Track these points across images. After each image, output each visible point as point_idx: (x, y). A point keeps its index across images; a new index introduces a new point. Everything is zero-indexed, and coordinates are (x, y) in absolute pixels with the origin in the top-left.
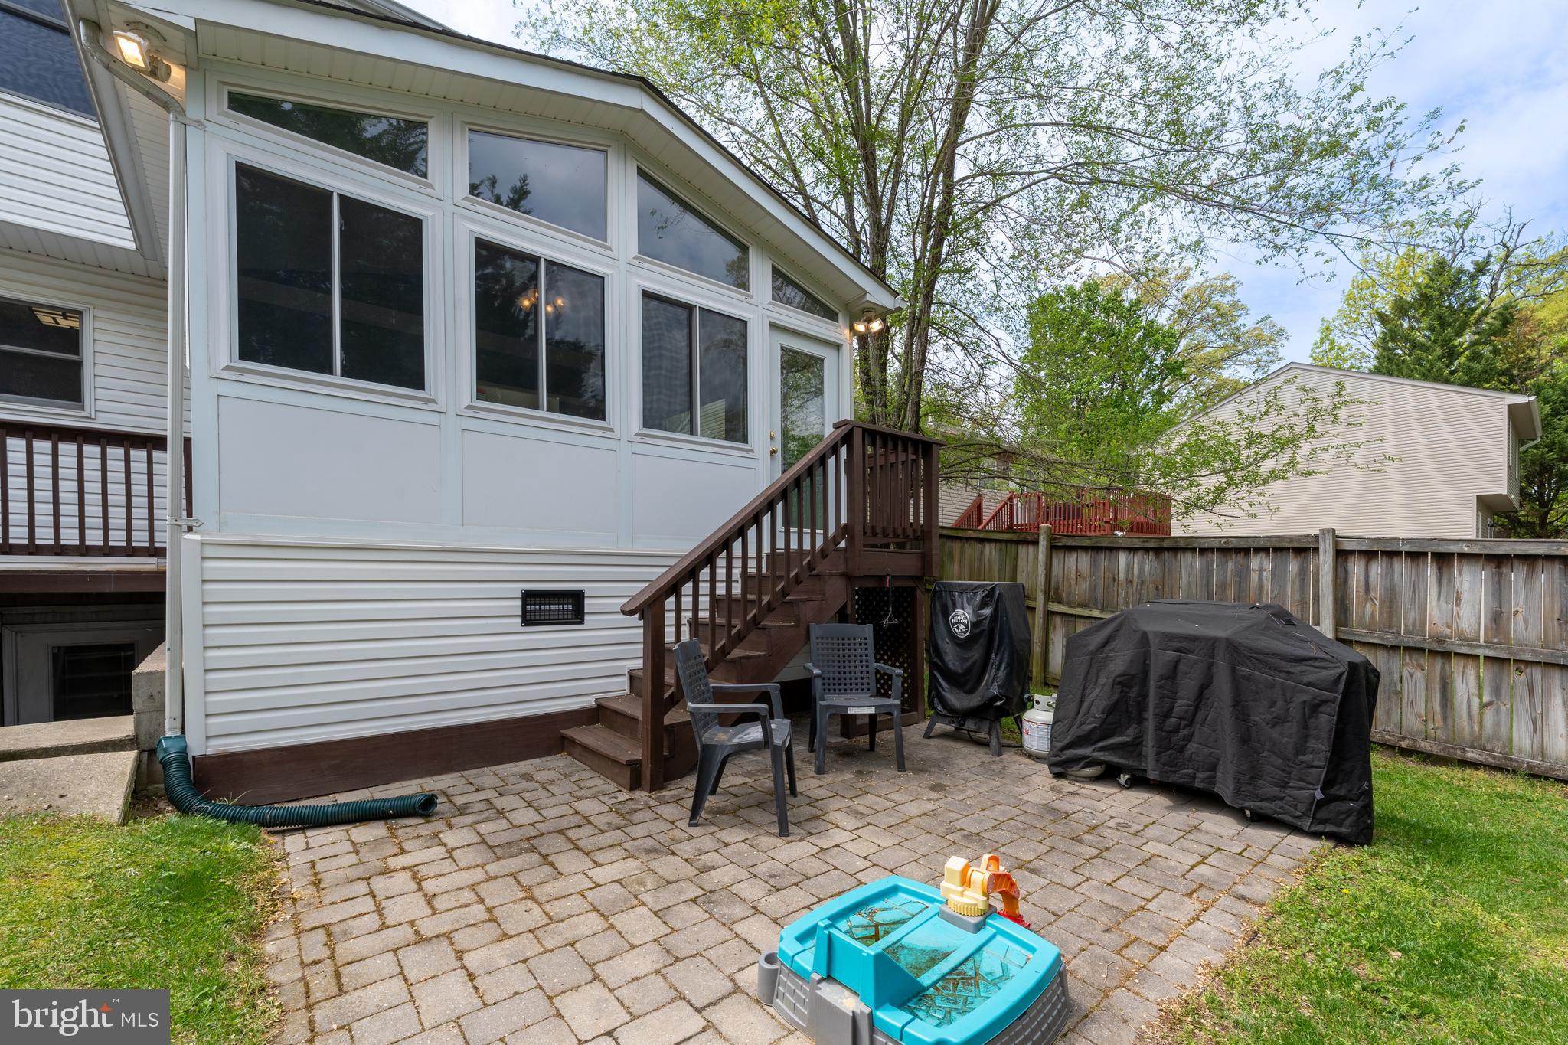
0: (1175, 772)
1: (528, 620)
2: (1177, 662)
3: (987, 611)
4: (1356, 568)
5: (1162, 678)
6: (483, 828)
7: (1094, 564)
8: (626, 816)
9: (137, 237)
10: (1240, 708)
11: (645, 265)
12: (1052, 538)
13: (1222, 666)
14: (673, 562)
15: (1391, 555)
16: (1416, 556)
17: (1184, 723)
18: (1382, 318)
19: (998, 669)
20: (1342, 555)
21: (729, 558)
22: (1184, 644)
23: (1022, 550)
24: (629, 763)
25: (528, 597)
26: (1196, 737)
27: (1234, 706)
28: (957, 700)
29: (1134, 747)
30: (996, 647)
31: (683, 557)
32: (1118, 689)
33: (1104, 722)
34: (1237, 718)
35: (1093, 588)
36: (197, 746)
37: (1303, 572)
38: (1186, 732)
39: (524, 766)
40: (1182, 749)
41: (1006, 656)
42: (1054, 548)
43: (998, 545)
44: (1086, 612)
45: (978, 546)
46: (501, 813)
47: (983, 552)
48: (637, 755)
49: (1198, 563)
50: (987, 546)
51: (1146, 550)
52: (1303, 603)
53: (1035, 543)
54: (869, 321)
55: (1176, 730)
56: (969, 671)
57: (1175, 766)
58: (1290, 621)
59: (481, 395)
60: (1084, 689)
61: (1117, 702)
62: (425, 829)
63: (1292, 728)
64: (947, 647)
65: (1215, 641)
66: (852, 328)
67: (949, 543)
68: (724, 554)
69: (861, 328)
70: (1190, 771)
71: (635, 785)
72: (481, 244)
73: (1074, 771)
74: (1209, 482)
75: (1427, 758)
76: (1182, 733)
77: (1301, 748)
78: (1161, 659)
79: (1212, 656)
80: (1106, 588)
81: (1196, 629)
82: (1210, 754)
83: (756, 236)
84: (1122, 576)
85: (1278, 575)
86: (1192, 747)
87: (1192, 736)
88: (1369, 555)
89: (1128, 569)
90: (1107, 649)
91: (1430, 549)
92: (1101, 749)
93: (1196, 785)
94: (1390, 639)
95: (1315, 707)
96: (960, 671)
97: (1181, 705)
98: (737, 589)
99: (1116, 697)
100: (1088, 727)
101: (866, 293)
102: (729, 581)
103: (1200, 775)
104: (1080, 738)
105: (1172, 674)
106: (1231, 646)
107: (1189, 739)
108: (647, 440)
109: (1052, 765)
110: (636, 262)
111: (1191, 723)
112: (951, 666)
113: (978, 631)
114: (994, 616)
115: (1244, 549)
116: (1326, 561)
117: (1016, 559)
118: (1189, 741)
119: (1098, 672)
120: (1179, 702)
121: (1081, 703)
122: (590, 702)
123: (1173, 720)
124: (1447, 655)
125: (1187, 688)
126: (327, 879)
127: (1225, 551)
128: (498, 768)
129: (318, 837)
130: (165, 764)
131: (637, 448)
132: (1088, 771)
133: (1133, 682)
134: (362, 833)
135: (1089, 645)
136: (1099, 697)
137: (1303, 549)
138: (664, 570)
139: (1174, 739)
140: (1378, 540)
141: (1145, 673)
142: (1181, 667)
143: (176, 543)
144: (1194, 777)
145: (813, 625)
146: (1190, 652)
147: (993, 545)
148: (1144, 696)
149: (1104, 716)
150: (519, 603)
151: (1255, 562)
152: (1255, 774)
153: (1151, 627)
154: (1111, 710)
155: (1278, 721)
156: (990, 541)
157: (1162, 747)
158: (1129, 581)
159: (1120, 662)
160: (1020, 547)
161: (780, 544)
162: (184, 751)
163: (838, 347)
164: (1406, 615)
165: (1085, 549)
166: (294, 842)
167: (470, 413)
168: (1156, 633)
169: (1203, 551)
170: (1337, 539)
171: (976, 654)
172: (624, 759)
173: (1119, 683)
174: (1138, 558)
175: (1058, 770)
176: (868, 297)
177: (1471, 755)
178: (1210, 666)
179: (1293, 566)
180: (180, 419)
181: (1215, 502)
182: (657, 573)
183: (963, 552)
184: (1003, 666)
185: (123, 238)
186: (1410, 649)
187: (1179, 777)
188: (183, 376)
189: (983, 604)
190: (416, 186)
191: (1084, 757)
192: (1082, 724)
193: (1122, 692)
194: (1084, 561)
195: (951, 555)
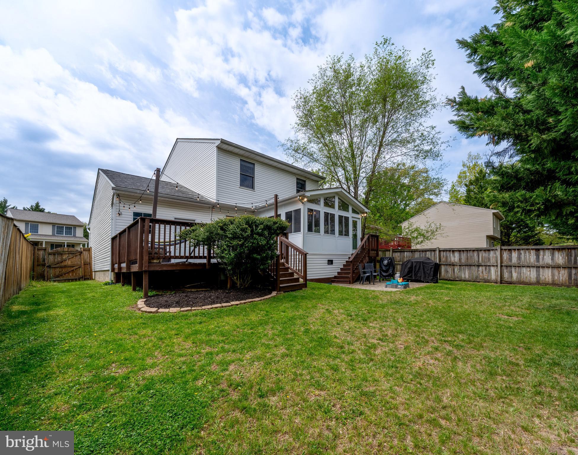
1: (328, 264)
4: (442, 253)
5: (414, 267)
7: (401, 254)
10: (424, 269)
12: (393, 250)
15: (446, 251)
16: (450, 251)
18: (466, 185)
19: (391, 269)
20: (440, 251)
22: (417, 262)
28: (384, 274)
29: (411, 277)
30: (390, 266)
34: (423, 271)
35: (400, 259)
37: (434, 254)
40: (417, 276)
41: (392, 267)
42: (393, 252)
44: (399, 263)
49: (418, 253)
51: (410, 251)
52: (435, 259)
53: (390, 251)
56: (387, 270)
57: (416, 278)
58: (429, 259)
59: (325, 233)
60: (404, 270)
63: (429, 271)
64: (383, 267)
65: (421, 262)
66: (361, 215)
69: (363, 215)
72: (325, 212)
74: (420, 240)
75: (451, 280)
77: (430, 273)
78: (414, 264)
80: (403, 258)
81: (419, 260)
82: (420, 276)
83: (350, 203)
84: (405, 256)
85: (431, 255)
87: (418, 274)
88: (444, 251)
89: (407, 255)
90: (407, 264)
91: (452, 250)
92: (407, 277)
94: (446, 263)
95: (431, 268)
97: (417, 270)
99: (409, 270)
100: (405, 274)
103: (419, 278)
104: (404, 276)
105: (416, 266)
106: (423, 262)
110: (338, 211)
111: (418, 272)
112: (384, 269)
113: (387, 264)
115: (426, 251)
116: (437, 252)
117: (385, 254)
119: (406, 268)
121: (404, 272)
122: (334, 276)
123: (416, 272)
124: (454, 265)
125: (417, 268)
127: (423, 251)
131: (338, 238)
133: (411, 268)
136: (406, 270)
137: (434, 250)
140: (445, 249)
141: (412, 266)
148: (412, 269)
150: (327, 262)
151: (427, 253)
152: (425, 277)
153: (413, 261)
154: (408, 272)
155: (428, 270)
157: (415, 275)
158: (407, 257)
159: (409, 265)
160: (386, 252)
163: (359, 219)
164: (449, 260)
165: (399, 252)
167: (324, 236)
169: (419, 251)
170: (439, 249)
171: (388, 267)
172: (344, 280)
173: (409, 268)
174: (408, 253)
176: (365, 211)
177: (457, 279)
178: (420, 265)
179: (433, 253)
181: (421, 243)
186: (450, 265)
189: (389, 260)
190: (319, 206)
191: (405, 278)
194: (399, 254)
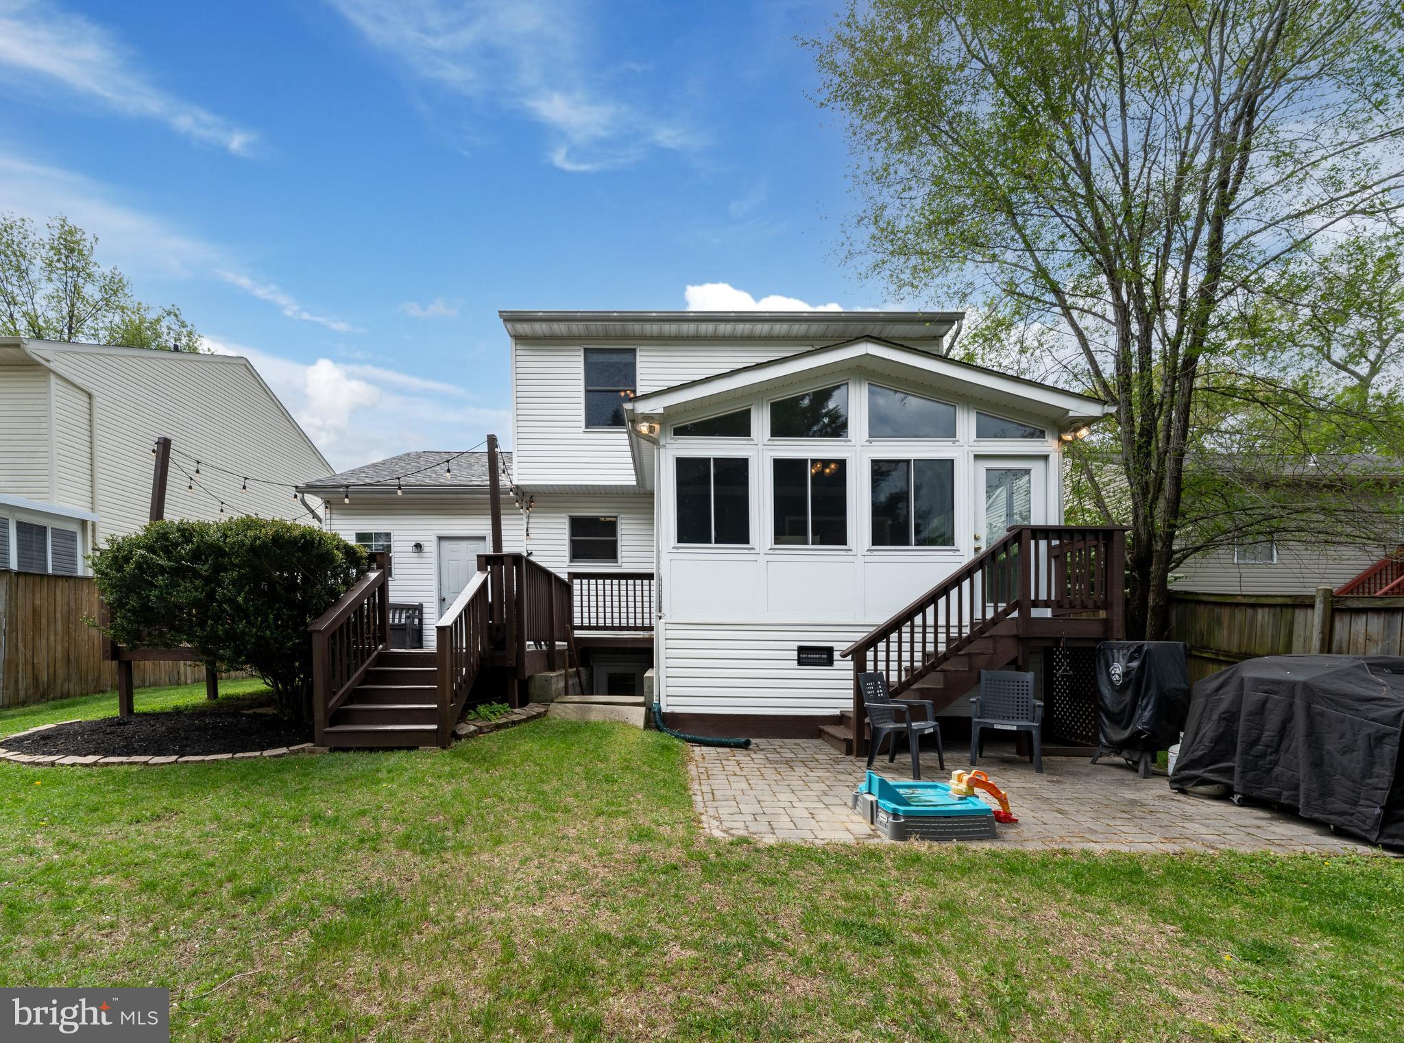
0: (1261, 788)
1: (801, 662)
2: (1265, 702)
3: (1135, 664)
5: (1251, 714)
6: (769, 756)
7: (1388, 627)
8: (836, 762)
9: (637, 480)
10: (1314, 738)
11: (874, 443)
12: (1332, 601)
13: (1299, 703)
14: (872, 629)
17: (1270, 750)
19: (1145, 709)
21: (912, 627)
22: (1271, 687)
23: (1300, 615)
24: (845, 740)
25: (801, 650)
26: (1281, 762)
27: (1307, 736)
28: (1116, 733)
30: (1142, 692)
31: (879, 626)
32: (1223, 723)
33: (1212, 749)
34: (1309, 746)
35: (1386, 652)
36: (665, 709)
38: (1272, 758)
39: (797, 741)
40: (1269, 771)
41: (1153, 699)
42: (1336, 610)
43: (1272, 610)
45: (1250, 611)
46: (779, 753)
47: (1254, 617)
48: (851, 737)
50: (1260, 611)
53: (1312, 606)
54: (1077, 430)
55: (1263, 755)
56: (1123, 711)
57: (1261, 784)
59: (777, 541)
60: (1200, 723)
61: (1222, 734)
62: (744, 752)
63: (1360, 755)
64: (1106, 691)
65: (1293, 685)
66: (1060, 439)
67: (1217, 610)
68: (909, 623)
69: (1068, 438)
70: (1276, 789)
71: (849, 752)
72: (777, 462)
73: (1188, 787)
76: (1269, 758)
77: (1367, 773)
78: (1253, 698)
79: (1293, 697)
81: (1287, 675)
82: (1293, 776)
83: (962, 396)
86: (1277, 770)
87: (1278, 760)
90: (1220, 692)
92: (1210, 771)
93: (1282, 801)
95: (1379, 739)
96: (1116, 711)
97: (1268, 735)
98: (942, 648)
99: (1221, 730)
100: (1199, 753)
101: (1068, 411)
102: (936, 642)
103: (1285, 793)
104: (1192, 761)
105: (1260, 710)
106: (1307, 688)
107: (1276, 763)
108: (875, 553)
109: (1171, 782)
110: (868, 443)
111: (1277, 750)
112: (1111, 708)
113: (1127, 679)
114: (1142, 667)
117: (1292, 623)
118: (1276, 765)
119: (1212, 710)
120: (1267, 733)
121: (1196, 734)
122: (837, 712)
123: (1259, 748)
125: (1273, 722)
126: (707, 758)
128: (785, 740)
129: (705, 749)
130: (654, 713)
131: (868, 559)
132: (1201, 789)
133: (1234, 716)
134: (720, 750)
135: (1207, 689)
136: (1210, 729)
138: (866, 634)
139: (1261, 763)
141: (1240, 708)
142: (1269, 705)
143: (657, 624)
144: (1280, 794)
145: (983, 672)
146: (1275, 693)
147: (1266, 610)
148: (1238, 729)
149: (1212, 745)
150: (796, 653)
152: (1325, 792)
153: (1249, 674)
154: (1218, 740)
155: (1347, 750)
156: (1263, 606)
157: (1249, 768)
159: (1226, 702)
160: (1297, 611)
161: (978, 615)
162: (660, 709)
163: (1046, 458)
166: (697, 749)
167: (771, 552)
168: (1250, 679)
171: (1128, 697)
172: (843, 737)
173: (1224, 719)
175: (1177, 786)
176: (1071, 414)
178: (1291, 705)
180: (658, 568)
182: (860, 637)
183: (1232, 617)
184: (1149, 707)
185: (632, 481)
187: (1266, 792)
188: (659, 551)
189: (1132, 658)
190: (745, 442)
191: (1196, 777)
192: (1195, 751)
193: (1227, 726)
195: (1219, 621)
